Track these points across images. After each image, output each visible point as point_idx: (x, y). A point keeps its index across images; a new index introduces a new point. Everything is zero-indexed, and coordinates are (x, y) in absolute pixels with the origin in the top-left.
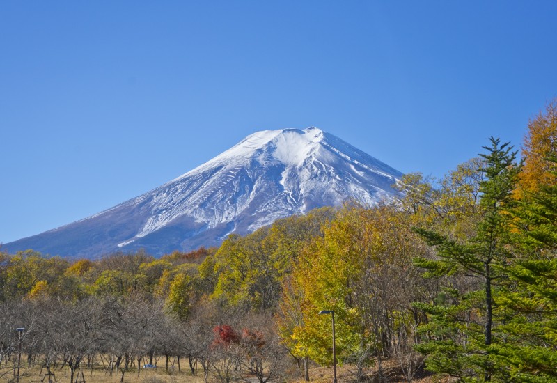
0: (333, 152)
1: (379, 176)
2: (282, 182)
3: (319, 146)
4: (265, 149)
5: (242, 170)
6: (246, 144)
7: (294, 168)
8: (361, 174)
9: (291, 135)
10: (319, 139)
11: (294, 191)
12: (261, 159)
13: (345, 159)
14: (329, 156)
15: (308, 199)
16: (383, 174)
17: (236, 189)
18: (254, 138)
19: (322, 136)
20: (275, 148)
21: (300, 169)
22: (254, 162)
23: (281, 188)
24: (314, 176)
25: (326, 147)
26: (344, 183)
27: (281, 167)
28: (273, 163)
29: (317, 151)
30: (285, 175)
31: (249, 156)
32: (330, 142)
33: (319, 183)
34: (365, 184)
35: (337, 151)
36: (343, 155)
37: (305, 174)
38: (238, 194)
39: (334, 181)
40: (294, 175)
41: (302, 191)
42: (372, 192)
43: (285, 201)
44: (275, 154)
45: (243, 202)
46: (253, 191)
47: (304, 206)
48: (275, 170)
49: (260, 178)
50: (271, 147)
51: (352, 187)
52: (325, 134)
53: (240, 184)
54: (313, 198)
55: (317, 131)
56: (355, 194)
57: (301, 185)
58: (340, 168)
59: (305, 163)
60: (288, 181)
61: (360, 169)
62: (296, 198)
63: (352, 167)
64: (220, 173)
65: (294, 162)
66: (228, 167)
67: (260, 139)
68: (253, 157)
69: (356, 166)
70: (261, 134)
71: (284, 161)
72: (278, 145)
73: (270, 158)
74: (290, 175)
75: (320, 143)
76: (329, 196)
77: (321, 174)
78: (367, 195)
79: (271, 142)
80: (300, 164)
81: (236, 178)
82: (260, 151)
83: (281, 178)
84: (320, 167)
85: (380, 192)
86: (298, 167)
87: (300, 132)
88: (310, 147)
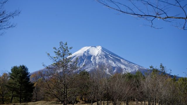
0: (104, 52)
1: (116, 58)
2: (91, 60)
3: (101, 51)
4: (87, 51)
5: (81, 57)
6: (81, 50)
7: (94, 56)
8: (112, 58)
9: (93, 48)
10: (100, 49)
11: (95, 62)
12: (86, 54)
13: (107, 54)
14: (103, 53)
15: (98, 64)
16: (117, 58)
17: (80, 62)
18: (83, 49)
19: (101, 48)
20: (89, 51)
21: (96, 57)
22: (84, 55)
23: (91, 61)
24: (100, 58)
25: (102, 51)
26: (107, 60)
27: (91, 56)
28: (89, 55)
29: (100, 52)
30: (92, 58)
31: (83, 53)
32: (103, 49)
33: (101, 60)
34: (113, 60)
35: (105, 52)
36: (107, 53)
37: (97, 58)
38: (80, 63)
39: (105, 60)
40: (94, 58)
41: (97, 62)
42: (115, 63)
43: (93, 65)
44: (89, 53)
45: (81, 65)
46: (84, 62)
47: (98, 66)
48: (89, 57)
49: (86, 59)
50: (88, 51)
51: (110, 61)
52: (102, 48)
53: (81, 60)
54: (100, 64)
55: (100, 47)
56: (110, 63)
57: (96, 61)
58: (106, 56)
59: (97, 55)
60: (93, 60)
61: (111, 57)
62: (95, 64)
63: (109, 56)
64: (75, 58)
65: (94, 55)
66: (77, 56)
67: (85, 49)
68: (84, 53)
69: (110, 56)
70: (85, 47)
71: (92, 54)
72: (90, 50)
73: (88, 54)
74: (93, 58)
75: (101, 50)
76: (104, 64)
77: (102, 58)
78: (114, 63)
79: (88, 50)
80: (96, 55)
81: (79, 59)
82: (85, 52)
83: (91, 59)
84: (101, 56)
85: (117, 62)
86: (96, 56)
87: (95, 47)
88: (98, 51)
